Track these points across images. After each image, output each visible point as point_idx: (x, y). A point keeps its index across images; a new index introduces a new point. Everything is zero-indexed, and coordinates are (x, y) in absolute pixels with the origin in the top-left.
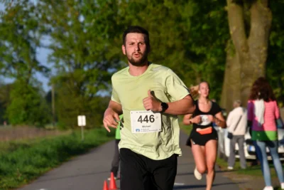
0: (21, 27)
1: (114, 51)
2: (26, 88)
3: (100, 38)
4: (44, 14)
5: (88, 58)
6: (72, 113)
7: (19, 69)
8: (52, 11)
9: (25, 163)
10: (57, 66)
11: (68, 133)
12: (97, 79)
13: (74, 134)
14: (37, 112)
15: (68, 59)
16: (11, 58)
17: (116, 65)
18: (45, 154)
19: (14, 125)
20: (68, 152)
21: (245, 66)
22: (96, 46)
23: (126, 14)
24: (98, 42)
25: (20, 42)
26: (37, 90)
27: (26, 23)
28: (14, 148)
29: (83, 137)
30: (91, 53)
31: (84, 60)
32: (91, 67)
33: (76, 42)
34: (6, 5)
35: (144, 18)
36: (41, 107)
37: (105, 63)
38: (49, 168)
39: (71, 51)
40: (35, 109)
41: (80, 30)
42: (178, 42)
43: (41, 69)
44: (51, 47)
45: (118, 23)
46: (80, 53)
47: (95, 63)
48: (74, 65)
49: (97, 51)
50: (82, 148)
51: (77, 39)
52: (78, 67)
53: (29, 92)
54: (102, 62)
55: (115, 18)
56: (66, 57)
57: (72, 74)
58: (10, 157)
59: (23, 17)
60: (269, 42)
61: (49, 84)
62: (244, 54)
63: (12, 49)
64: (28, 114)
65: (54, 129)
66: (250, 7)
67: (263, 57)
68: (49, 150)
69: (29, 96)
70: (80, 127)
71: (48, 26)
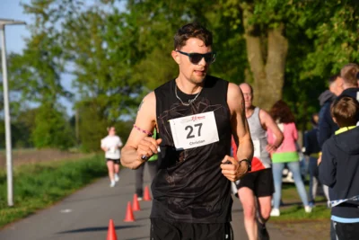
0: (46, 54)
1: (136, 77)
2: (51, 113)
3: (122, 64)
4: (69, 41)
5: (111, 84)
6: (95, 137)
7: (44, 94)
8: (76, 39)
9: (51, 185)
10: (81, 92)
11: (92, 156)
12: (120, 104)
13: (97, 157)
14: (62, 136)
15: (92, 85)
16: (36, 83)
17: (138, 90)
18: (70, 177)
19: (40, 148)
20: (92, 174)
21: (263, 91)
22: (118, 72)
23: (146, 40)
24: (121, 68)
25: (45, 67)
26: (61, 114)
27: (52, 50)
28: (40, 170)
30: (113, 78)
31: (107, 85)
32: (114, 92)
33: (99, 69)
34: (32, 31)
35: (164, 45)
36: (66, 131)
37: (128, 88)
38: (74, 190)
39: (94, 77)
40: (59, 133)
41: (103, 57)
43: (65, 94)
44: (76, 73)
45: (140, 49)
46: (103, 79)
47: (117, 89)
48: (97, 90)
49: (120, 77)
51: (100, 65)
52: (101, 92)
53: (53, 117)
54: (124, 88)
55: (136, 45)
56: (90, 82)
57: (95, 100)
58: (36, 179)
59: (48, 44)
60: (285, 69)
61: (73, 109)
62: (262, 81)
63: (37, 75)
64: (53, 138)
65: (78, 153)
66: (267, 36)
67: (280, 83)
68: (74, 172)
69: (54, 120)
71: (73, 53)
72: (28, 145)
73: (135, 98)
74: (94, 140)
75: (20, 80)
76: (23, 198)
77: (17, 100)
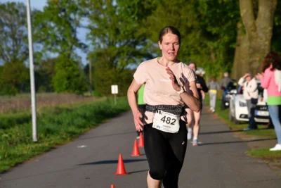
0: (64, 10)
1: (142, 31)
2: (68, 62)
5: (119, 37)
6: (105, 83)
9: (69, 125)
10: (94, 44)
11: (104, 99)
12: (127, 55)
13: (108, 101)
14: (78, 82)
15: (103, 38)
16: (55, 36)
17: (143, 42)
18: (85, 117)
19: (58, 92)
20: (104, 115)
21: (253, 43)
25: (63, 22)
26: (77, 63)
27: (69, 7)
28: (59, 111)
29: (116, 103)
30: (122, 32)
31: (116, 38)
32: (122, 44)
33: (109, 23)
36: (81, 78)
37: (134, 40)
38: (88, 129)
39: (105, 31)
40: (75, 79)
41: (113, 13)
42: (196, 23)
43: (80, 45)
44: (90, 27)
45: (145, 7)
46: (113, 32)
47: (126, 41)
48: (108, 43)
49: (127, 31)
50: (114, 112)
51: (110, 20)
52: (111, 44)
53: (69, 66)
54: (131, 40)
56: (102, 35)
57: (106, 50)
58: (56, 119)
59: (66, 2)
60: (274, 23)
61: (87, 59)
62: (253, 33)
63: (56, 29)
64: (70, 83)
65: (91, 96)
67: (269, 36)
68: (88, 114)
69: (71, 68)
70: (113, 95)
72: (50, 90)
73: (140, 49)
74: (105, 86)
75: (42, 33)
76: (46, 135)
77: (40, 51)
